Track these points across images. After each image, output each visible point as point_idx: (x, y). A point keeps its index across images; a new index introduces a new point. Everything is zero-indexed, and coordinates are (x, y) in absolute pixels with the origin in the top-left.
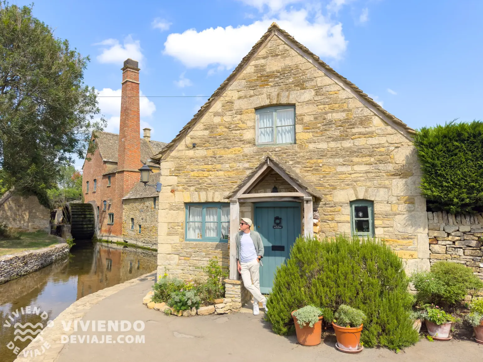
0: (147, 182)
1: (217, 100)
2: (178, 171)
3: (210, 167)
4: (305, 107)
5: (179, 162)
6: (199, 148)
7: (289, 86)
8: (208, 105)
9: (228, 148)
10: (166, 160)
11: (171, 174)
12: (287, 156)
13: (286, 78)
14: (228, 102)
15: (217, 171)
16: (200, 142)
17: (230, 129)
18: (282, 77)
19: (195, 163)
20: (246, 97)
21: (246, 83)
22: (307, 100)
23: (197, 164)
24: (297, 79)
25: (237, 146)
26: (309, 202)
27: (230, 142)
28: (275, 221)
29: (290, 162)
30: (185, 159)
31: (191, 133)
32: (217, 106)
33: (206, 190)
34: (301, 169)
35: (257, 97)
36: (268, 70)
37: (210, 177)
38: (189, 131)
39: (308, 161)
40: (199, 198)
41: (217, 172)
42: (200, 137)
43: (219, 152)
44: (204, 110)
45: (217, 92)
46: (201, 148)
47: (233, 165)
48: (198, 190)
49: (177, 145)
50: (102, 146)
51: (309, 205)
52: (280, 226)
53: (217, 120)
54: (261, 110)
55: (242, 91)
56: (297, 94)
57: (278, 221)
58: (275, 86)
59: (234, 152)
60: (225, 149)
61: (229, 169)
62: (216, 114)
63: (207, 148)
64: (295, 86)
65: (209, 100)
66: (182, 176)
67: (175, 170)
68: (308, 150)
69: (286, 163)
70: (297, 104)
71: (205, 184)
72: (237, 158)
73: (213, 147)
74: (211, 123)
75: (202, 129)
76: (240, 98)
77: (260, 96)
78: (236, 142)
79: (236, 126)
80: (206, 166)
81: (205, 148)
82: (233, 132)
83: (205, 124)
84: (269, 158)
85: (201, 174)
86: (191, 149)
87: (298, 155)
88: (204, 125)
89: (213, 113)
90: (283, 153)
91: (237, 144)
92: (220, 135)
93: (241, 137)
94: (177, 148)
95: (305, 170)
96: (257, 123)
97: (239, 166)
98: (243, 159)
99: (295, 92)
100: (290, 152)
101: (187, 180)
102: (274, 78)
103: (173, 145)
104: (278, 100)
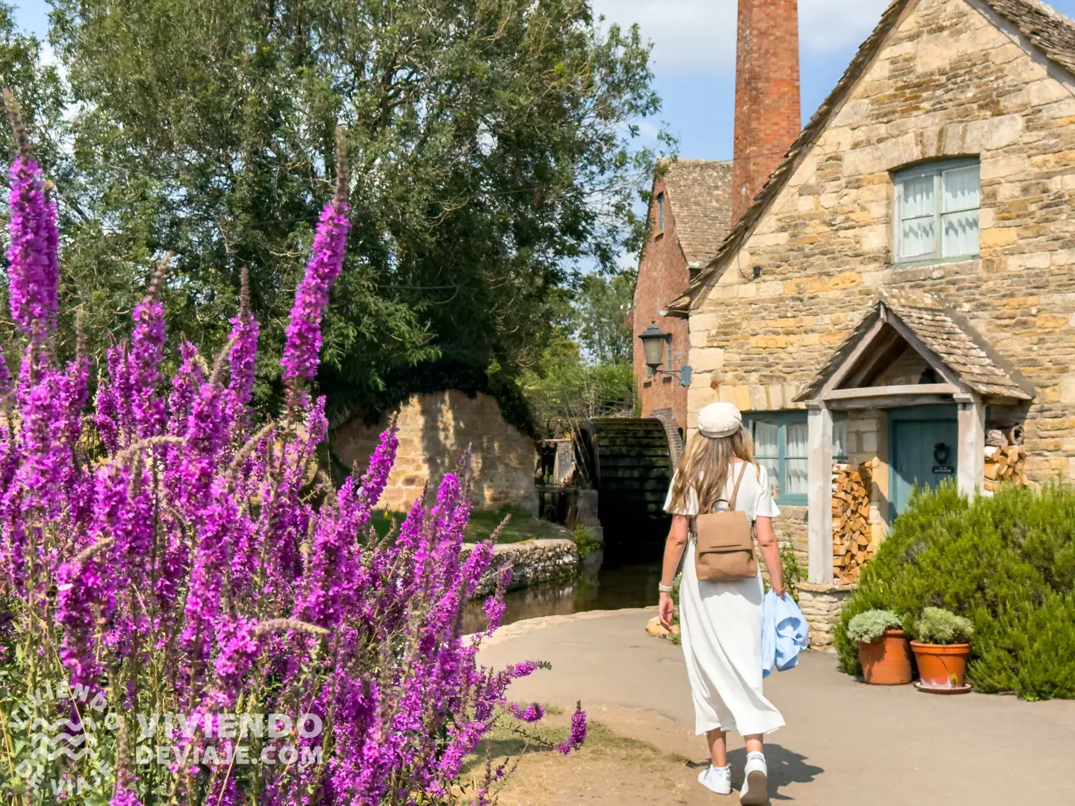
0: (658, 365)
1: (805, 156)
2: (725, 335)
3: (790, 323)
4: (1002, 162)
5: (726, 313)
6: (766, 277)
7: (966, 110)
8: (784, 169)
9: (828, 275)
10: (699, 310)
11: (710, 344)
12: (958, 290)
13: (959, 87)
14: (830, 158)
15: (806, 332)
16: (771, 262)
17: (835, 225)
18: (951, 86)
19: (759, 315)
20: (869, 143)
21: (870, 107)
22: (1005, 143)
23: (763, 318)
24: (983, 88)
25: (848, 270)
26: (968, 407)
27: (834, 259)
28: (936, 455)
29: (965, 304)
30: (740, 306)
31: (752, 242)
32: (806, 171)
33: (781, 380)
34: (989, 323)
35: (893, 140)
36: (920, 70)
37: (790, 349)
38: (747, 235)
39: (1005, 301)
40: (768, 401)
41: (805, 335)
42: (769, 249)
43: (808, 286)
44: (775, 183)
45: (804, 135)
46: (771, 277)
47: (839, 318)
48: (766, 380)
49: (720, 271)
50: (685, 213)
51: (968, 412)
52: (948, 468)
53: (806, 205)
54: (904, 174)
55: (863, 128)
56: (983, 128)
57: (942, 456)
58: (935, 110)
59: (841, 286)
60: (824, 277)
61: (831, 327)
62: (805, 190)
63: (783, 276)
64: (981, 107)
65: (787, 156)
66: (732, 348)
67: (718, 334)
68: (1005, 274)
69: (955, 307)
70: (983, 154)
71: (780, 367)
72: (848, 299)
73: (797, 275)
74: (793, 214)
75: (774, 229)
76: (856, 145)
77: (900, 139)
78: (847, 258)
79: (847, 219)
80: (782, 323)
81: (780, 277)
82: (842, 233)
83: (781, 216)
84: (884, 304)
85: (771, 341)
86: (750, 281)
87: (984, 287)
88: (779, 220)
89: (797, 189)
90: (949, 283)
91: (848, 263)
92: (812, 244)
93: (858, 246)
94: (721, 280)
95: (999, 326)
96: (896, 206)
97: (852, 320)
98: (860, 302)
99: (980, 123)
100: (964, 280)
101: (743, 356)
102: (934, 90)
103: (713, 272)
104: (940, 148)
